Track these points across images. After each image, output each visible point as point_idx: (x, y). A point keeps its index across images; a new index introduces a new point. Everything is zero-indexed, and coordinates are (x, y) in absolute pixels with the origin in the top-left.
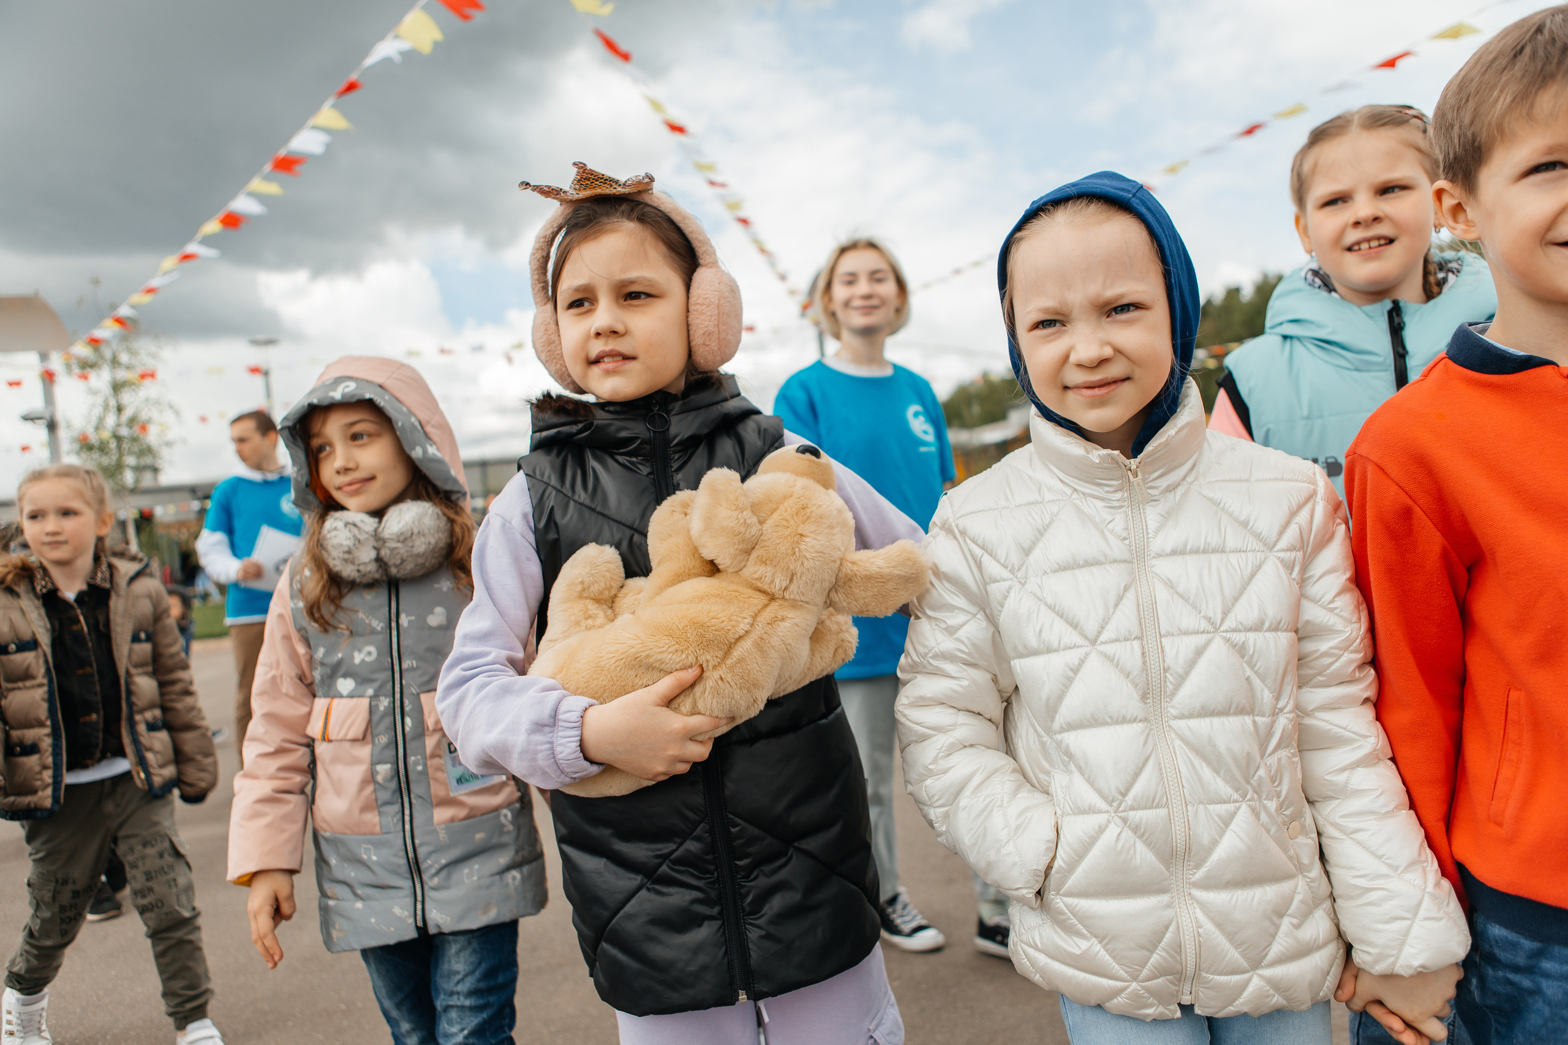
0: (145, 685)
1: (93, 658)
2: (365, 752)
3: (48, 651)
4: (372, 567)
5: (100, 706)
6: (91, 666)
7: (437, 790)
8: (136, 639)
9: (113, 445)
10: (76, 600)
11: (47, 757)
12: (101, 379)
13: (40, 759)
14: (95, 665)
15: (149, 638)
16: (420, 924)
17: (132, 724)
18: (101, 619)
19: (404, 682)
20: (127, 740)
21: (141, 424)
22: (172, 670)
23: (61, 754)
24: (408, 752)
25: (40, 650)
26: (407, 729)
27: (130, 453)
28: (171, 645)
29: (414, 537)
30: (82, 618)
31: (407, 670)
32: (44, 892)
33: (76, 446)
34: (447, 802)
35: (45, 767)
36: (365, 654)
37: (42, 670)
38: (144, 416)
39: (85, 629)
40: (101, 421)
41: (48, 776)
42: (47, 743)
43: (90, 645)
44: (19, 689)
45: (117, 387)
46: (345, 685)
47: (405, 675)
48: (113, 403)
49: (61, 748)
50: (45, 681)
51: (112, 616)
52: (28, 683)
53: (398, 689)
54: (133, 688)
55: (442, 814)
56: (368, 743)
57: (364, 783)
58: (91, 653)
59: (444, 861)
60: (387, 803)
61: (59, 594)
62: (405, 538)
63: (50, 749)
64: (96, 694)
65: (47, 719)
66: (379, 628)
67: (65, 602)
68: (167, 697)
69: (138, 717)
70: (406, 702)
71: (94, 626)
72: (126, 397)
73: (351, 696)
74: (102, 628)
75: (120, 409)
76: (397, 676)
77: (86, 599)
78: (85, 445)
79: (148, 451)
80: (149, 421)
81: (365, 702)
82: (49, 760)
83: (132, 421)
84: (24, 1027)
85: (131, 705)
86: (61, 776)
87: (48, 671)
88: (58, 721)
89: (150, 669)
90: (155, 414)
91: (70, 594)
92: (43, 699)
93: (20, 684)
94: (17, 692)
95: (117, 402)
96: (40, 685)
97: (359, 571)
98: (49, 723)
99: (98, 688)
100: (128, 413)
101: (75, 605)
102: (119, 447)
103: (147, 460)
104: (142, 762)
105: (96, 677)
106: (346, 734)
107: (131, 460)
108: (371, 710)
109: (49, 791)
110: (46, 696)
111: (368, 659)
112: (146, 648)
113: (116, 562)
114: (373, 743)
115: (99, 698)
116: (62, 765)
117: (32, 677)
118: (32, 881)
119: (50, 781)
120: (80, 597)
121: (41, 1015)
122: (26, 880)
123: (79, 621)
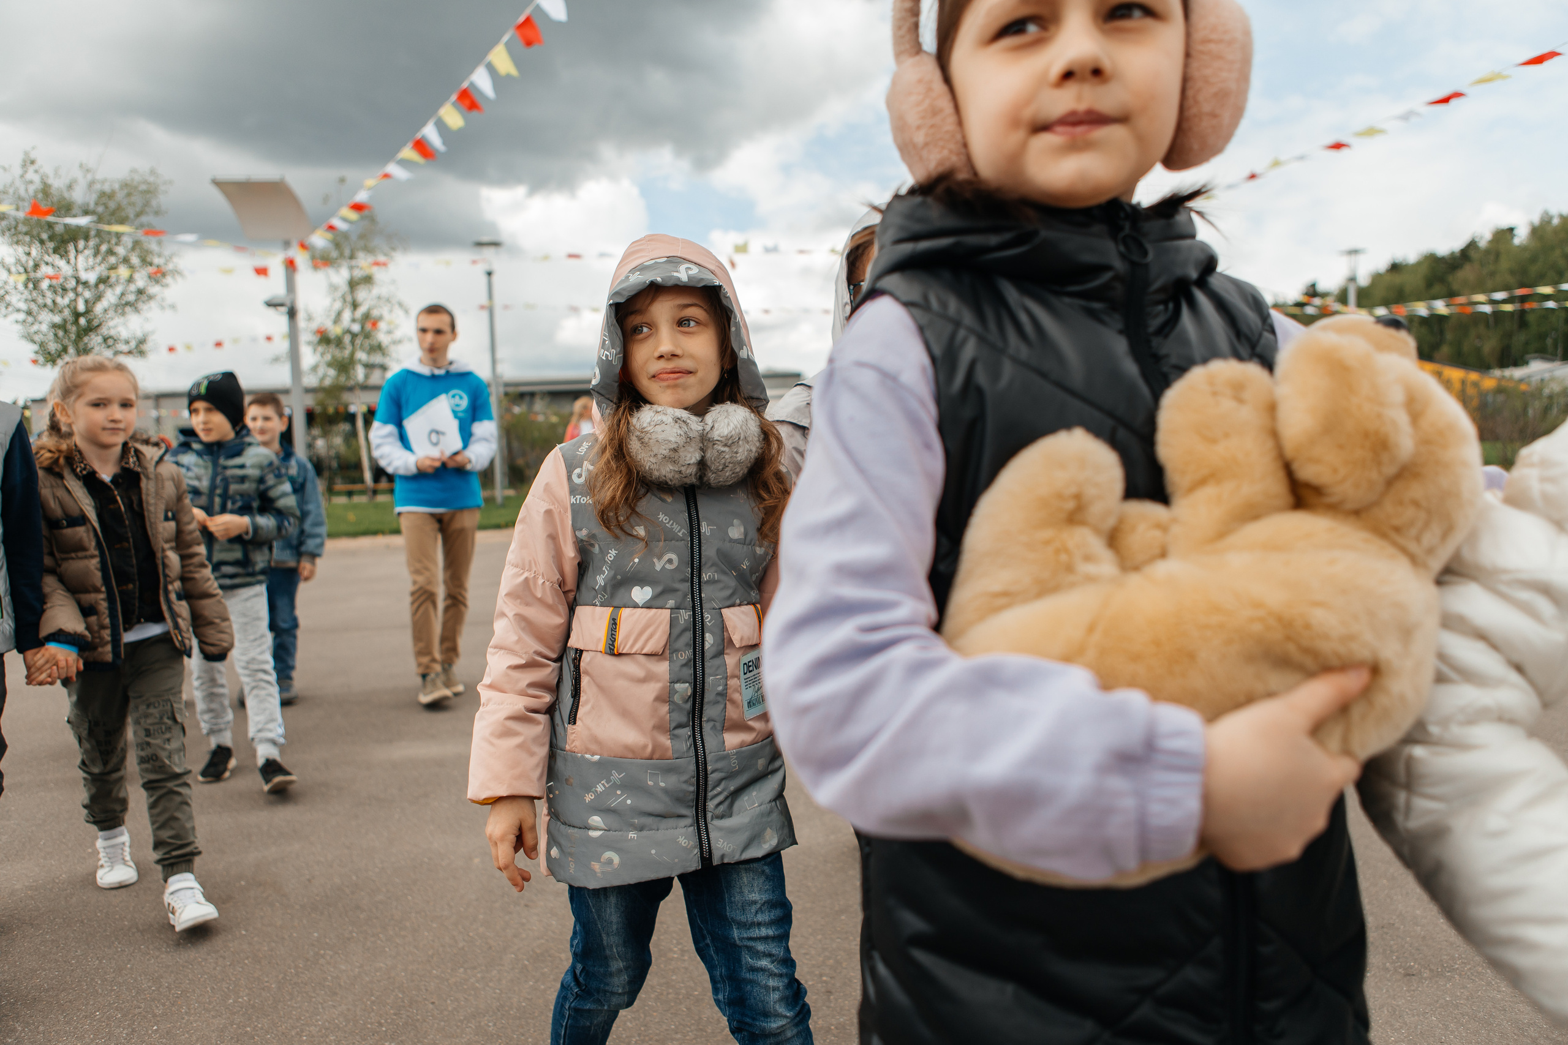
0: (173, 558)
1: (130, 535)
2: (662, 668)
3: (96, 525)
4: (693, 470)
5: (136, 577)
6: (129, 543)
7: (732, 712)
8: (167, 519)
9: (347, 339)
10: (112, 481)
11: (105, 618)
12: (340, 276)
13: (98, 619)
14: (131, 540)
15: (174, 518)
16: (706, 855)
17: (167, 592)
18: (135, 498)
19: (703, 595)
20: (164, 607)
21: (372, 321)
22: (190, 546)
23: (117, 616)
24: (707, 671)
25: (89, 525)
26: (707, 646)
27: (362, 347)
28: (189, 523)
29: (741, 442)
30: (119, 498)
31: (707, 582)
32: (81, 730)
33: (315, 339)
34: (740, 726)
35: (103, 627)
36: (668, 561)
37: (93, 544)
38: (375, 313)
39: (123, 508)
40: (339, 315)
41: (106, 634)
42: (103, 606)
43: (127, 522)
44: (73, 559)
45: (353, 284)
46: (641, 594)
47: (704, 587)
48: (349, 298)
49: (117, 611)
50: (97, 553)
51: (144, 497)
52: (80, 554)
53: (697, 603)
54: (166, 561)
55: (733, 740)
56: (665, 659)
57: (659, 699)
58: (128, 529)
59: (732, 788)
60: (680, 726)
61: (97, 475)
62: (731, 442)
63: (107, 612)
64: (132, 566)
65: (102, 586)
66: (680, 534)
67: (102, 483)
68: (187, 569)
69: (170, 587)
70: (706, 615)
71: (129, 506)
72: (362, 294)
73: (648, 606)
74: (135, 506)
75: (355, 306)
76: (696, 587)
77: (120, 481)
78: (324, 339)
79: (379, 348)
80: (380, 318)
81: (665, 614)
82: (107, 621)
83: (367, 316)
84: (109, 858)
85: (166, 576)
86: (119, 634)
87: (99, 543)
88: (112, 588)
89: (173, 544)
90: (385, 311)
91: (106, 476)
92: (97, 569)
93: (73, 555)
94: (71, 561)
95: (353, 297)
96: (93, 557)
97: (680, 472)
98: (103, 589)
99: (134, 561)
100: (361, 310)
101: (113, 487)
102: (353, 342)
103: (377, 359)
104: (176, 626)
105: (133, 552)
106: (642, 649)
107: (361, 356)
108: (673, 622)
109: (109, 648)
110: (99, 566)
111: (668, 566)
112: (172, 525)
113: (144, 448)
114: (671, 660)
115: (135, 570)
116: (119, 625)
117: (84, 549)
118: (71, 720)
119: (109, 639)
120: (115, 480)
121: (122, 849)
122: (66, 719)
123: (117, 501)
